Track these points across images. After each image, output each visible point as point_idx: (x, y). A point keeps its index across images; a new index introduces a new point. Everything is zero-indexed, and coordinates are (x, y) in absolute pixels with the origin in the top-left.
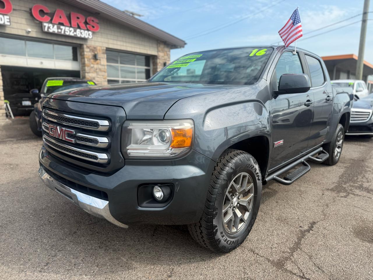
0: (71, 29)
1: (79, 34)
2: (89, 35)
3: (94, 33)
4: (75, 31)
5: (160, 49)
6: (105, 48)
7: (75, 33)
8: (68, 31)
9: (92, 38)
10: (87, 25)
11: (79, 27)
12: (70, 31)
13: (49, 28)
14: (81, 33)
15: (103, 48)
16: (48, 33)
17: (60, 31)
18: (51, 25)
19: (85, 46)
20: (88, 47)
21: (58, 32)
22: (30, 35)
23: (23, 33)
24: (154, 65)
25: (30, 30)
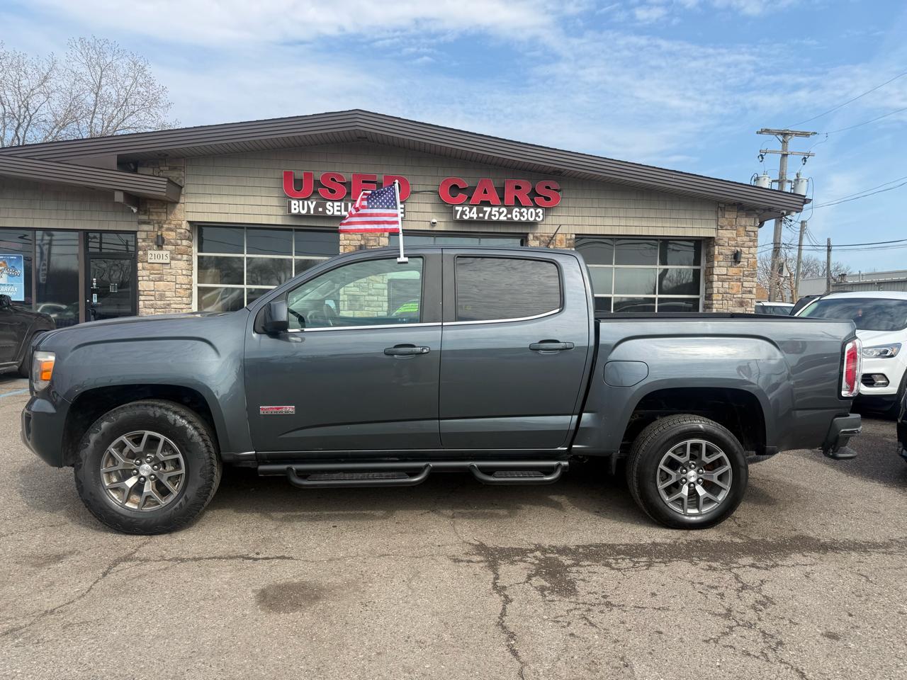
0: (504, 209)
1: (516, 216)
2: (537, 215)
3: (547, 210)
4: (510, 212)
5: (723, 221)
6: (574, 236)
7: (509, 216)
8: (497, 213)
9: (543, 220)
10: (534, 199)
11: (519, 205)
12: (500, 214)
13: (463, 213)
14: (521, 214)
15: (569, 237)
16: (462, 222)
17: (481, 215)
18: (467, 208)
19: (531, 237)
20: (536, 238)
21: (478, 217)
22: (435, 228)
23: (426, 227)
24: (708, 261)
25: (434, 221)
